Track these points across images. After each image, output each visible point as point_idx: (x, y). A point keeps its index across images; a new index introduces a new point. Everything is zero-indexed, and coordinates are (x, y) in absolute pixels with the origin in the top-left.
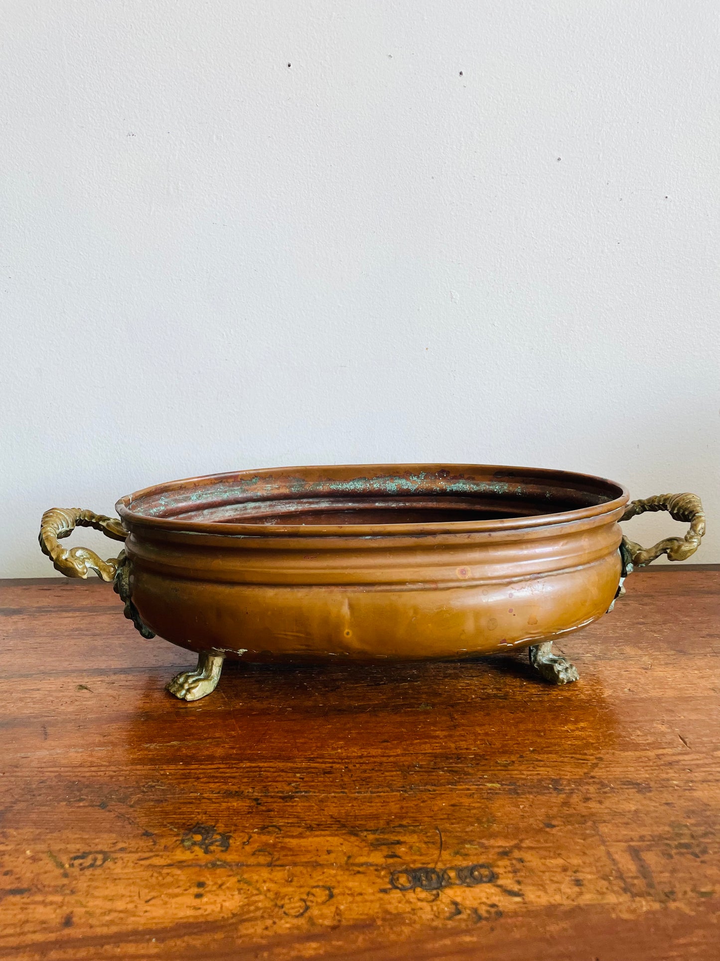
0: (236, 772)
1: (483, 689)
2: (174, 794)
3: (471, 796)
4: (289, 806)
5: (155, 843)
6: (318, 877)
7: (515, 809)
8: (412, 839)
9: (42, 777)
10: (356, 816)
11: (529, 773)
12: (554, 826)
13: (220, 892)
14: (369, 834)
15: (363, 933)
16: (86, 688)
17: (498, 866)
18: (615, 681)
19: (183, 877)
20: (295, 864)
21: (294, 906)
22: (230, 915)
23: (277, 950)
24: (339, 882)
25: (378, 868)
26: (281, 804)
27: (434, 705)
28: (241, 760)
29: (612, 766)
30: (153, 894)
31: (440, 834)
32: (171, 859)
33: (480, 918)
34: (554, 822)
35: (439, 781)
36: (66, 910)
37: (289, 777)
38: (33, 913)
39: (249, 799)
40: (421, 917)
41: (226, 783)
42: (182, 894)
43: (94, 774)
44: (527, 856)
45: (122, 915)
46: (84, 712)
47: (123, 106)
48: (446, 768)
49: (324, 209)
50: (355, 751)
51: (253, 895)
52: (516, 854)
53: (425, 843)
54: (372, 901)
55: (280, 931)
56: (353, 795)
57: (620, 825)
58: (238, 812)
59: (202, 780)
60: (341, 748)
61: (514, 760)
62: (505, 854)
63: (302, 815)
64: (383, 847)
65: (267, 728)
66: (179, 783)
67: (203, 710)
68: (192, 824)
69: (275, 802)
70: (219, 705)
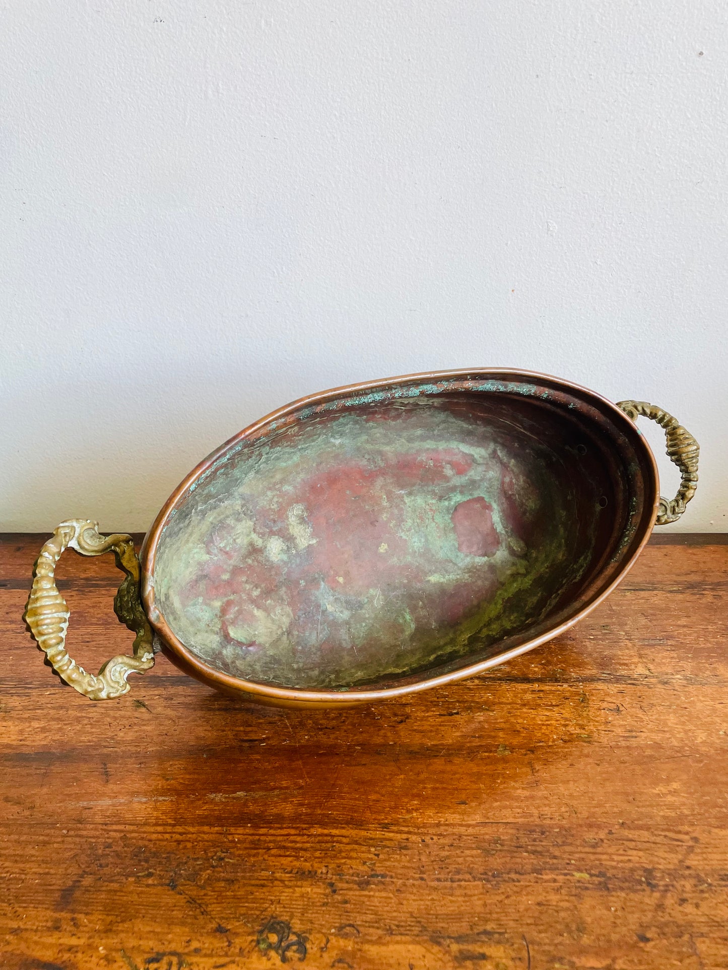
0: (307, 842)
1: (566, 726)
2: (243, 871)
3: (558, 890)
4: (365, 896)
5: (230, 944)
7: (606, 912)
8: (499, 952)
9: (108, 838)
10: (437, 916)
11: (621, 858)
12: (648, 940)
14: (451, 943)
16: (144, 706)
18: (709, 719)
26: (357, 893)
27: (512, 749)
28: (311, 824)
29: (710, 850)
31: (528, 946)
34: (649, 935)
35: (523, 866)
37: (363, 852)
39: (323, 883)
41: (297, 858)
43: (160, 836)
46: (144, 742)
48: (529, 847)
50: (431, 816)
53: (513, 959)
56: (432, 884)
57: (719, 940)
58: (313, 903)
59: (273, 852)
60: (417, 810)
61: (602, 837)
63: (380, 911)
64: (469, 964)
65: (335, 776)
66: (249, 856)
67: (267, 745)
68: (266, 918)
69: (350, 889)
70: (284, 738)
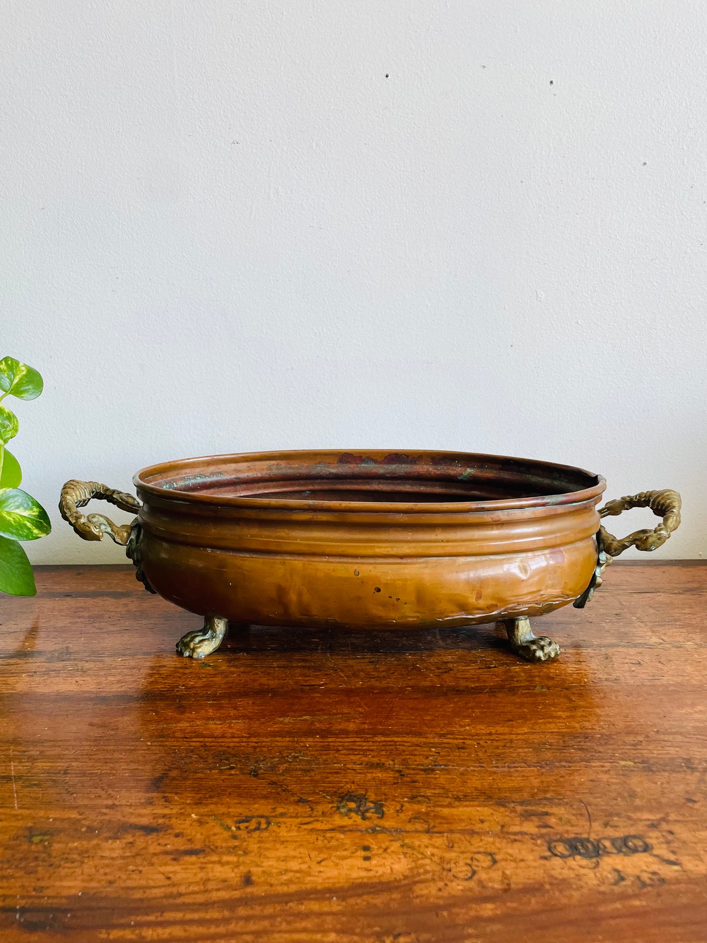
0: (373, 746)
2: (317, 764)
3: (607, 772)
4: (432, 777)
5: (312, 809)
6: (477, 844)
7: (653, 785)
8: (561, 811)
9: (190, 746)
10: (499, 789)
11: (659, 752)
12: (695, 802)
13: (384, 855)
14: (516, 805)
15: (535, 896)
17: (650, 838)
19: (347, 841)
20: (452, 831)
21: (461, 870)
22: (402, 877)
23: (456, 910)
24: (499, 849)
25: (533, 837)
26: (424, 776)
27: (549, 688)
28: (375, 734)
30: (322, 856)
31: (586, 807)
32: (332, 824)
33: (644, 885)
34: (695, 799)
35: (572, 758)
36: (243, 869)
37: (424, 751)
38: (212, 872)
39: (392, 770)
40: (586, 883)
41: (366, 756)
42: (351, 857)
43: (237, 744)
44: (676, 828)
45: (298, 875)
46: (213, 688)
47: (229, 116)
48: (576, 747)
49: (416, 212)
50: (482, 729)
51: (418, 859)
52: (664, 826)
53: (574, 815)
54: (535, 867)
55: (454, 893)
56: (491, 769)
58: (384, 783)
59: (343, 752)
60: (469, 725)
61: (641, 740)
62: (653, 826)
63: (447, 786)
64: (534, 818)
65: (391, 705)
66: (321, 755)
67: (326, 688)
68: (343, 793)
69: (418, 774)
70: (340, 683)
